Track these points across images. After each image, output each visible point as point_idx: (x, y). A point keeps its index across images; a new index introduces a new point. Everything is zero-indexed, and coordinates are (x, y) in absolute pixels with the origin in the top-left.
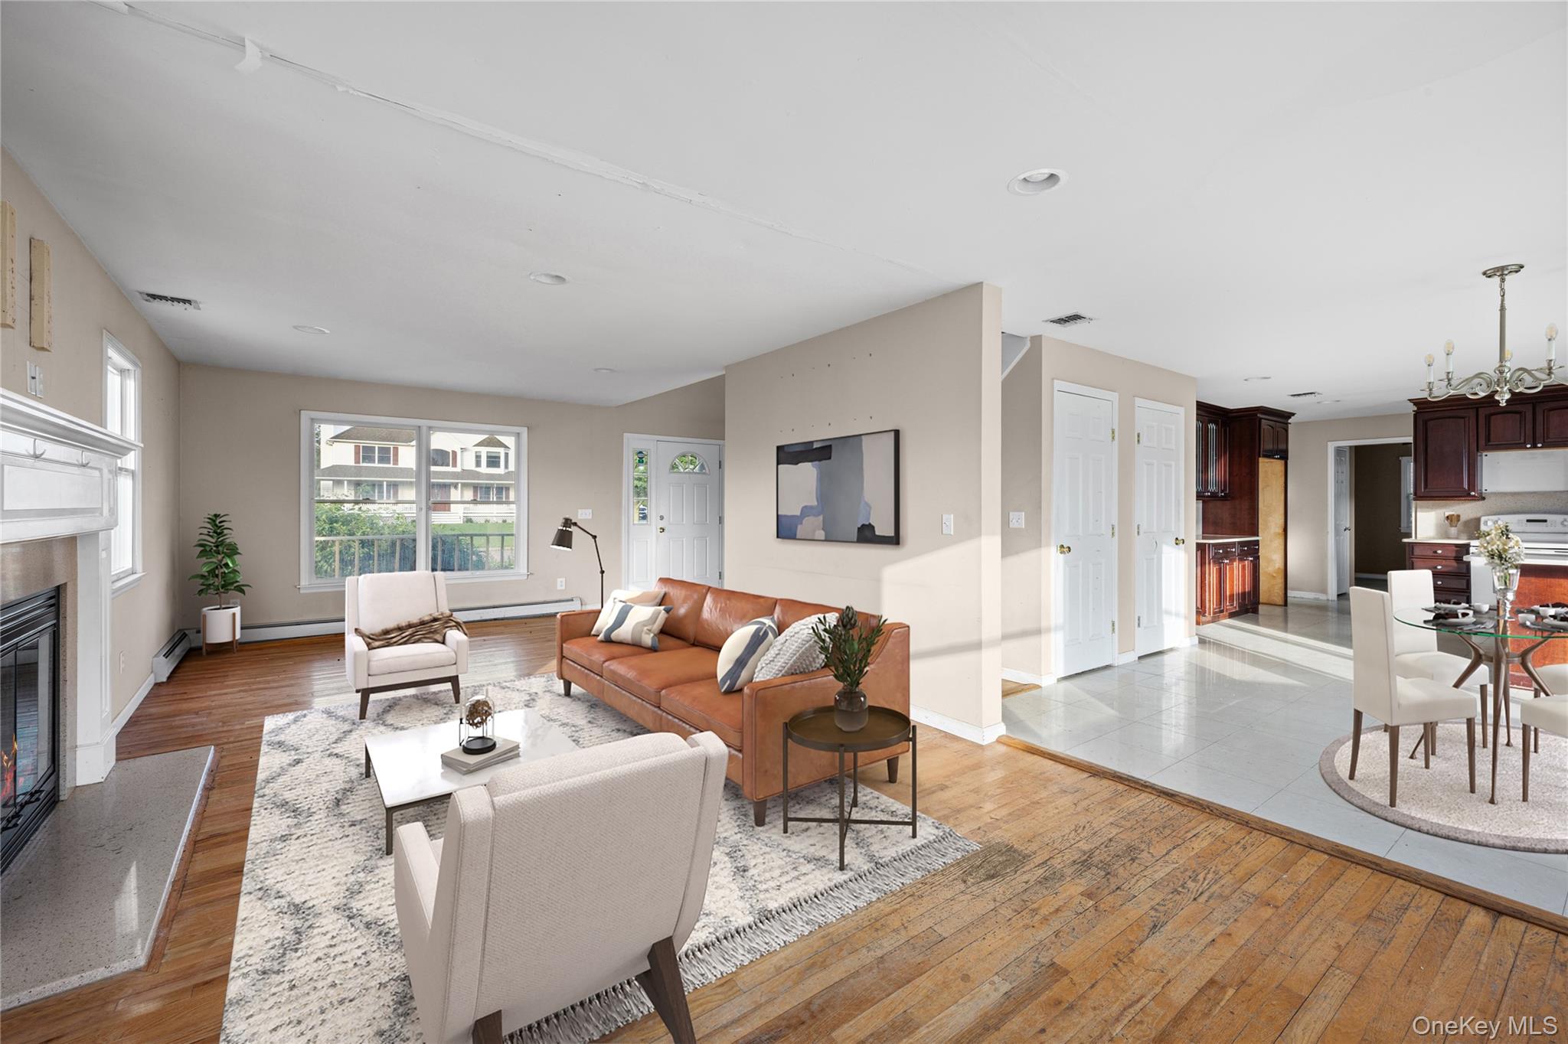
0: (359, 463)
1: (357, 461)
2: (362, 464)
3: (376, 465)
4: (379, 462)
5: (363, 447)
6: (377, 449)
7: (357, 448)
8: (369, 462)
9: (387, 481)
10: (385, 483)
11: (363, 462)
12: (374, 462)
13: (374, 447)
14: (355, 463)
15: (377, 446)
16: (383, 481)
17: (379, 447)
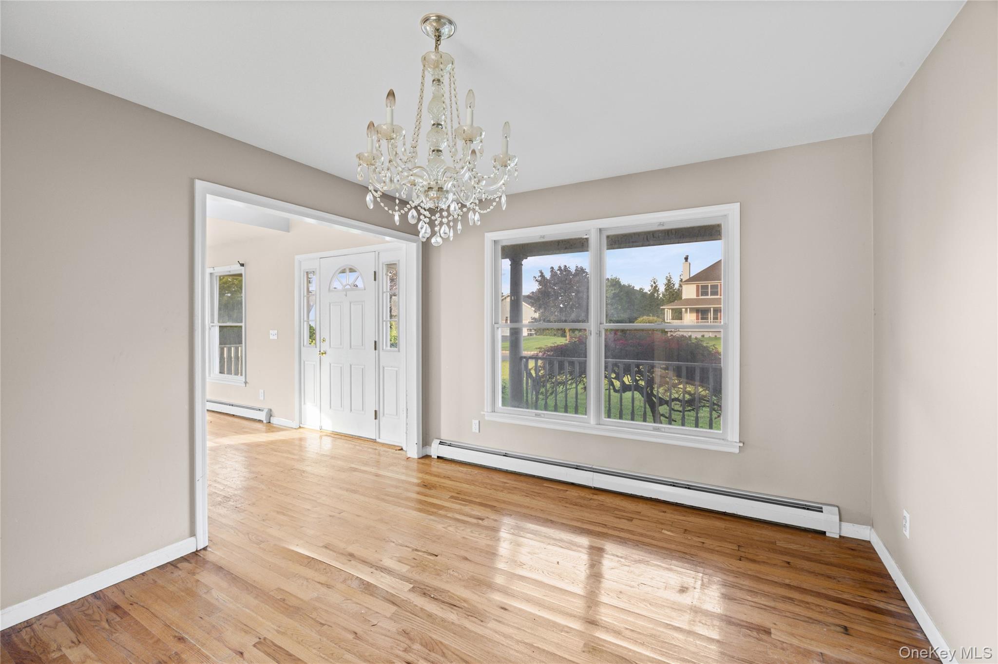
0: (699, 296)
1: (698, 295)
2: (700, 297)
3: (709, 297)
4: (711, 295)
5: (701, 286)
6: (709, 286)
7: (698, 287)
8: (706, 295)
9: (713, 308)
10: (712, 309)
11: (701, 296)
12: (708, 295)
13: (708, 285)
14: (697, 296)
15: (709, 284)
16: (711, 308)
17: (711, 286)
